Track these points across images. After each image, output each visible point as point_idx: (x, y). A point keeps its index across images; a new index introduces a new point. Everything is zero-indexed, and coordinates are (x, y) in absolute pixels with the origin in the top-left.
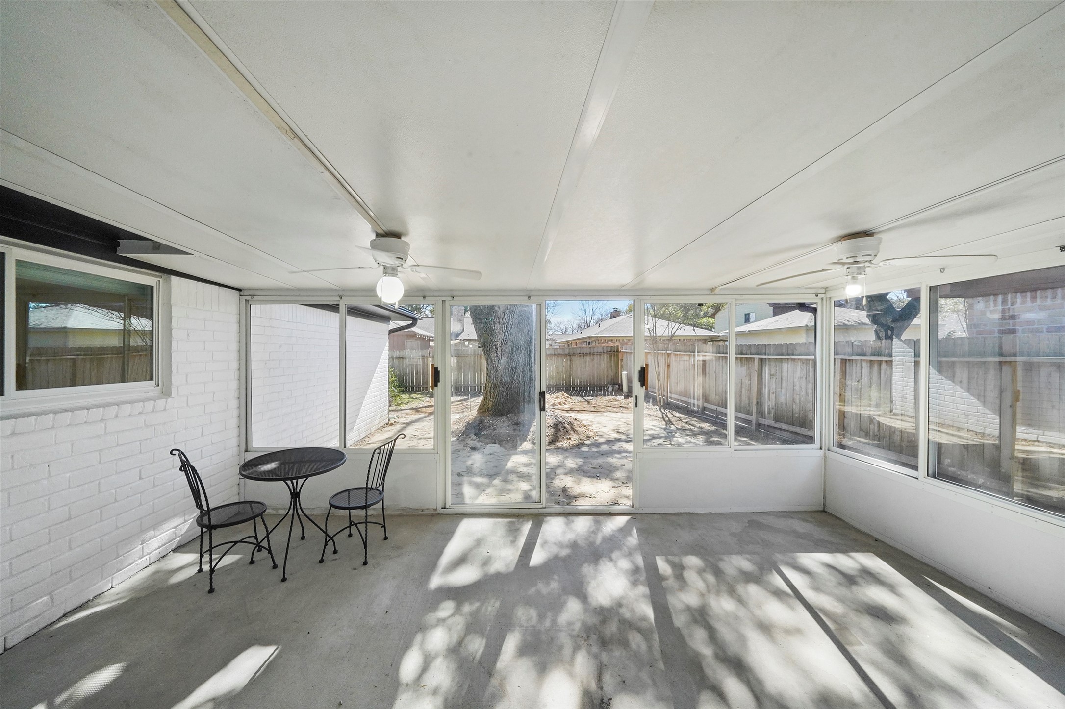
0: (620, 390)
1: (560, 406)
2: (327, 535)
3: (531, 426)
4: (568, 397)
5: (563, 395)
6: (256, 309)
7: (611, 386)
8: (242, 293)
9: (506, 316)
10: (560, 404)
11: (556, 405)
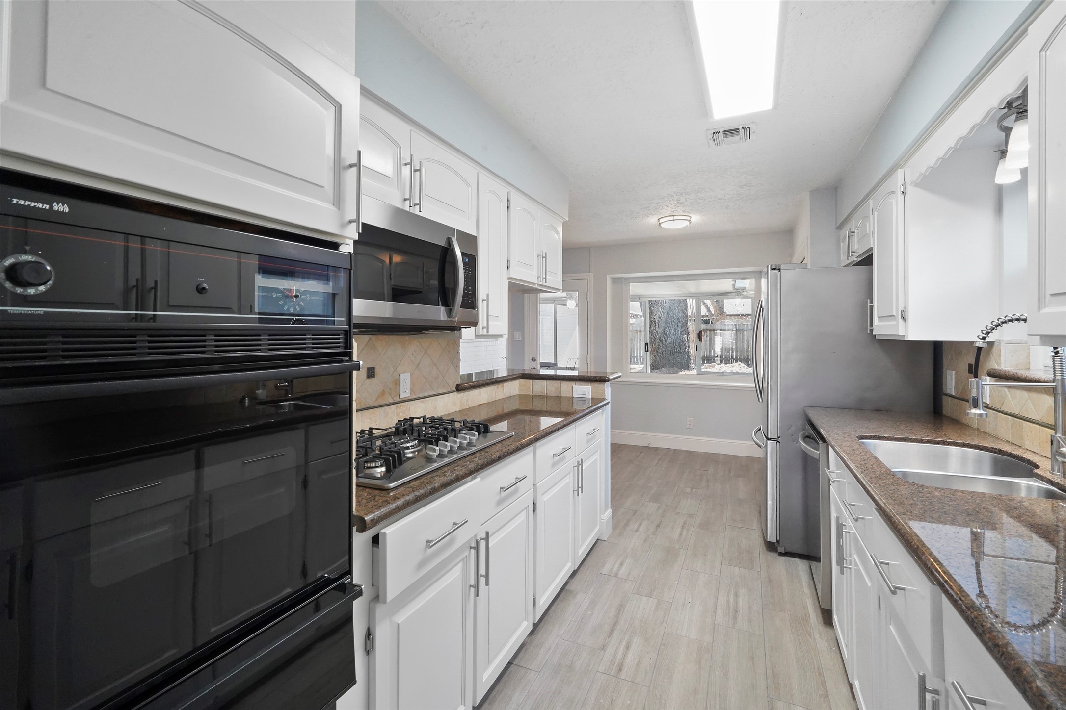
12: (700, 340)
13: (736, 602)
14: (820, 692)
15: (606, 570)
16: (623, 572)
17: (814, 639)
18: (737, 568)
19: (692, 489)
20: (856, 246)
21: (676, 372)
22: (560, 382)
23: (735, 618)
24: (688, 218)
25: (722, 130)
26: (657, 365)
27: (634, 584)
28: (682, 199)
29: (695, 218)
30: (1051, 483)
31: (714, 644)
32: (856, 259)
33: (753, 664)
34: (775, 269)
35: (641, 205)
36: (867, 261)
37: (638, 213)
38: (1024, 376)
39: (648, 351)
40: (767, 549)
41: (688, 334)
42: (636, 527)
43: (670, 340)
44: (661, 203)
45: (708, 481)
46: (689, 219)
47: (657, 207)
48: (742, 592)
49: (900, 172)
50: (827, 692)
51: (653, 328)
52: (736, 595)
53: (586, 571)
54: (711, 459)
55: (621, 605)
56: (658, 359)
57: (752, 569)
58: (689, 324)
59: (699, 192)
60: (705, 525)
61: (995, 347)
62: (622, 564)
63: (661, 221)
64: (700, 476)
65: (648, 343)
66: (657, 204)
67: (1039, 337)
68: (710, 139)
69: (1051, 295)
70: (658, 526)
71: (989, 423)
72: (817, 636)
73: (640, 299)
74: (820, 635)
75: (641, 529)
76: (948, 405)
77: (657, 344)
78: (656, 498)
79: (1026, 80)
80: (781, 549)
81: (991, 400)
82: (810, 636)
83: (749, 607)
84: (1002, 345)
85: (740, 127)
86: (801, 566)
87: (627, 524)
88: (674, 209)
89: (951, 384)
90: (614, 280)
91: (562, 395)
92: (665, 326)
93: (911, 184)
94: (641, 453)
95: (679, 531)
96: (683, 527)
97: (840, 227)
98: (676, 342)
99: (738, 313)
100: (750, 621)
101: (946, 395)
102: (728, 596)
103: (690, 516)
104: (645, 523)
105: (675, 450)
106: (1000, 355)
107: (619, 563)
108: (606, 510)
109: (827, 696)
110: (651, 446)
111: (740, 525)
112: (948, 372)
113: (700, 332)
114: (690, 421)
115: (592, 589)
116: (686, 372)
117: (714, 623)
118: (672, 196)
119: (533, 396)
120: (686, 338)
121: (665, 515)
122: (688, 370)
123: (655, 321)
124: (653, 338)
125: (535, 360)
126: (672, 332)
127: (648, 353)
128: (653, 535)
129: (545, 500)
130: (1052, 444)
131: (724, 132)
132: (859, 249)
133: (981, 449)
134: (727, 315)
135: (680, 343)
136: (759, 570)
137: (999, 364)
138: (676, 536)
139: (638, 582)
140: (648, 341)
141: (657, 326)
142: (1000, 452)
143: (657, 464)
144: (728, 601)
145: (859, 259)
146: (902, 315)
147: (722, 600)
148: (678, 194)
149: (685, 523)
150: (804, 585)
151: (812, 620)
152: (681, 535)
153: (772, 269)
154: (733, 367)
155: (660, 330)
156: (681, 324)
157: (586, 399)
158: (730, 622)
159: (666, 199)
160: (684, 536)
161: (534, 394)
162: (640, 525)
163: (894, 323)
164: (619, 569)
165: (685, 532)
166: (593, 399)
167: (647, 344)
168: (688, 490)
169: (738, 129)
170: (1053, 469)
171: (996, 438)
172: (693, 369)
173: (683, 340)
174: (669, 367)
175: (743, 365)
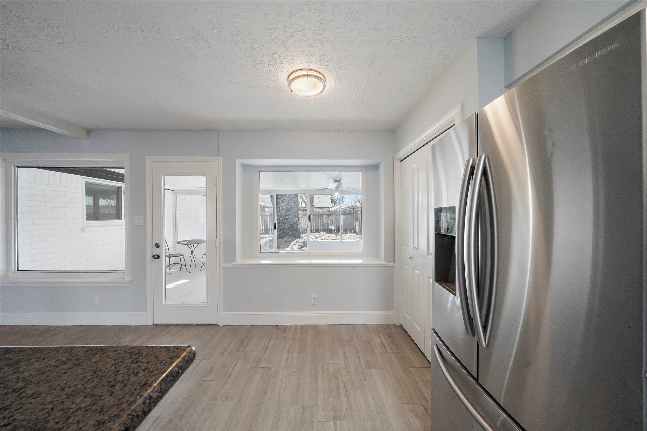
0: (355, 232)
1: (320, 238)
2: (202, 264)
3: (292, 242)
4: (326, 234)
5: (323, 233)
6: (178, 196)
7: (353, 230)
8: (173, 191)
9: (283, 197)
10: (320, 237)
11: (318, 237)
12: (309, 221)
26: (281, 236)
39: (276, 229)
41: (299, 217)
43: (289, 220)
51: (279, 213)
56: (282, 232)
58: (300, 212)
73: (270, 193)
77: (281, 223)
90: (245, 167)
92: (286, 212)
98: (292, 222)
99: (319, 206)
110: (279, 324)
113: (309, 216)
114: (315, 298)
116: (298, 239)
120: (298, 219)
123: (280, 209)
124: (279, 220)
125: (158, 247)
126: (290, 216)
127: (276, 230)
135: (295, 222)
140: (276, 222)
141: (281, 212)
143: (287, 361)
154: (320, 234)
155: (283, 215)
156: (295, 211)
167: (275, 224)
172: (303, 238)
173: (296, 221)
174: (289, 237)
175: (325, 233)
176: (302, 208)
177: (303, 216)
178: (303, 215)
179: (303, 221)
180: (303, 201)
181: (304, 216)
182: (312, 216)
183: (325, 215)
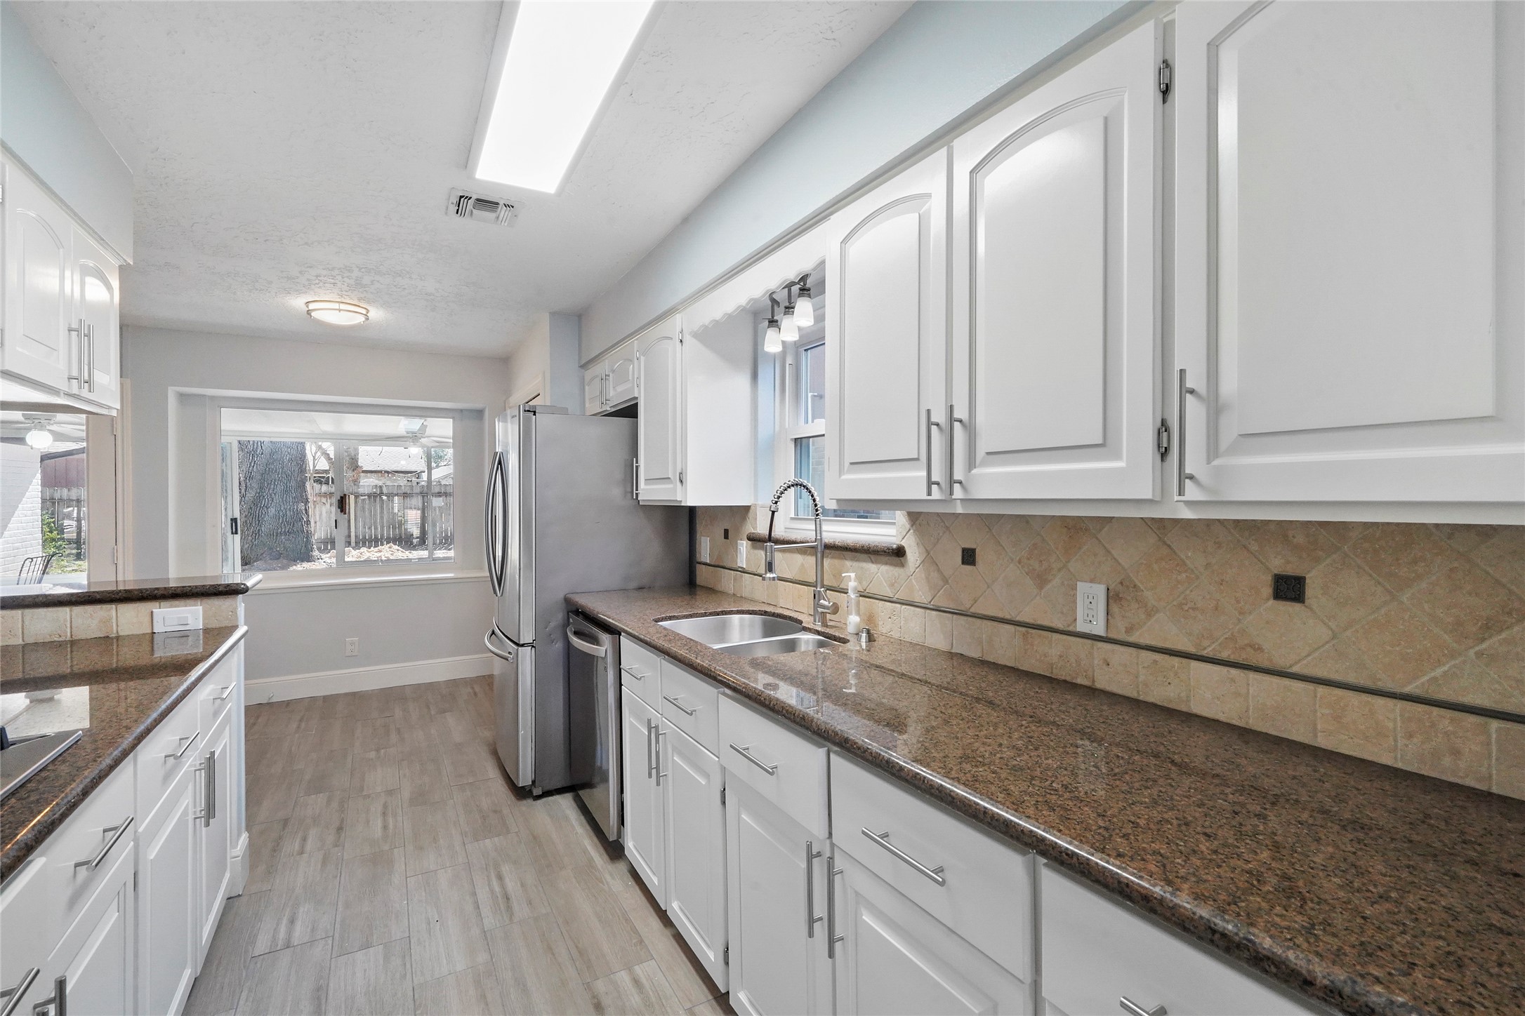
4: (398, 550)
5: (390, 547)
12: (342, 511)
13: (503, 886)
14: (634, 941)
15: (262, 945)
16: (300, 933)
17: (607, 883)
18: (487, 841)
19: (378, 750)
20: (612, 393)
21: (284, 567)
22: (114, 606)
23: (509, 908)
24: (364, 311)
25: (474, 197)
26: (244, 558)
27: (330, 942)
28: (366, 280)
29: (376, 314)
30: (818, 633)
31: (494, 960)
32: (609, 409)
33: (553, 954)
34: (528, 411)
35: (282, 272)
36: (629, 411)
37: (270, 283)
38: (782, 539)
39: (236, 533)
40: (518, 799)
41: (307, 502)
42: (297, 847)
43: (276, 511)
44: (325, 276)
45: (398, 731)
46: (365, 313)
47: (314, 282)
48: (506, 869)
49: (678, 317)
50: (640, 936)
52: (500, 878)
53: (217, 969)
54: (391, 697)
55: (319, 989)
56: (253, 546)
57: (508, 832)
58: (308, 485)
59: (400, 276)
60: (420, 798)
61: (751, 511)
62: (292, 921)
63: (312, 306)
64: (385, 726)
65: (236, 519)
66: (317, 276)
67: (835, 501)
68: (453, 204)
69: (851, 464)
70: (340, 829)
71: (745, 587)
72: (608, 877)
74: (611, 875)
75: (309, 845)
76: (703, 575)
78: (319, 785)
79: (823, 263)
80: (537, 792)
81: (747, 564)
82: (602, 883)
83: (522, 885)
84: (758, 508)
85: (501, 203)
86: (565, 803)
87: (275, 850)
88: (344, 293)
89: (705, 550)
90: (183, 398)
91: (121, 633)
92: (263, 488)
93: (690, 333)
94: (258, 717)
95: (379, 823)
96: (384, 814)
97: (584, 366)
98: (286, 516)
99: (379, 469)
100: (530, 903)
101: (700, 563)
102: (489, 885)
103: (390, 793)
104: (313, 833)
105: (325, 698)
106: (756, 519)
107: (285, 921)
108: (239, 835)
109: (641, 941)
110: (274, 700)
111: (471, 780)
112: (703, 539)
113: (341, 497)
114: (352, 644)
115: (244, 995)
116: (306, 565)
117: (484, 932)
118: (350, 271)
119: (24, 646)
120: (303, 508)
121: (346, 806)
122: (309, 561)
124: (245, 508)
126: (279, 499)
127: (238, 537)
128: (336, 846)
129: (152, 857)
130: (815, 598)
131: (478, 200)
132: (617, 396)
133: (751, 614)
134: (364, 472)
135: (293, 517)
136: (517, 830)
137: (755, 528)
138: (378, 831)
139: (337, 935)
140: (238, 514)
141: (243, 488)
142: (765, 613)
143: (299, 727)
144: (492, 891)
145: (613, 410)
146: (680, 477)
147: (483, 895)
148: (363, 270)
149: (385, 806)
150: (575, 824)
151: (597, 862)
152: (385, 827)
153: (525, 411)
154: (380, 551)
155: (254, 495)
156: (293, 483)
157: (188, 633)
158: (505, 917)
159: (336, 272)
160: (391, 826)
161: (30, 640)
162: (304, 839)
163: (671, 486)
164: (290, 933)
165: (391, 821)
166: (206, 631)
167: (234, 520)
168: (373, 755)
169: (498, 204)
170: (815, 621)
171: (753, 601)
172: (320, 560)
173: (298, 512)
174: (271, 559)
175: (397, 547)
176: (317, 472)
177: (319, 498)
178: (320, 495)
179: (321, 515)
180: (319, 454)
181: (324, 500)
182: (352, 497)
183: (397, 495)
